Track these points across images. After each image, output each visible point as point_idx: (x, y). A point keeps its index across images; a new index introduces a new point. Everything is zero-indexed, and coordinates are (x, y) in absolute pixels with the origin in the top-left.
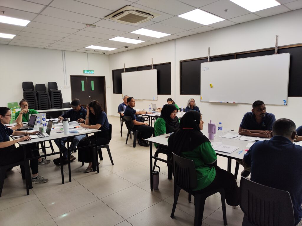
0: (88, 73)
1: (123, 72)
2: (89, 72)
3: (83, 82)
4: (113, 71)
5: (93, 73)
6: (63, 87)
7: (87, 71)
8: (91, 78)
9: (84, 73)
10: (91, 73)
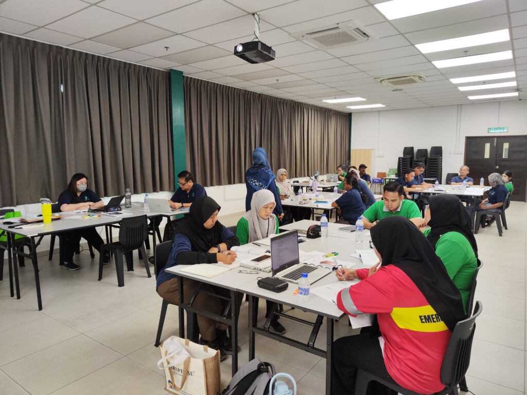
0: (496, 131)
2: (498, 131)
3: (488, 146)
5: (505, 131)
6: (453, 153)
7: (495, 129)
8: (502, 139)
9: (488, 132)
10: (502, 132)
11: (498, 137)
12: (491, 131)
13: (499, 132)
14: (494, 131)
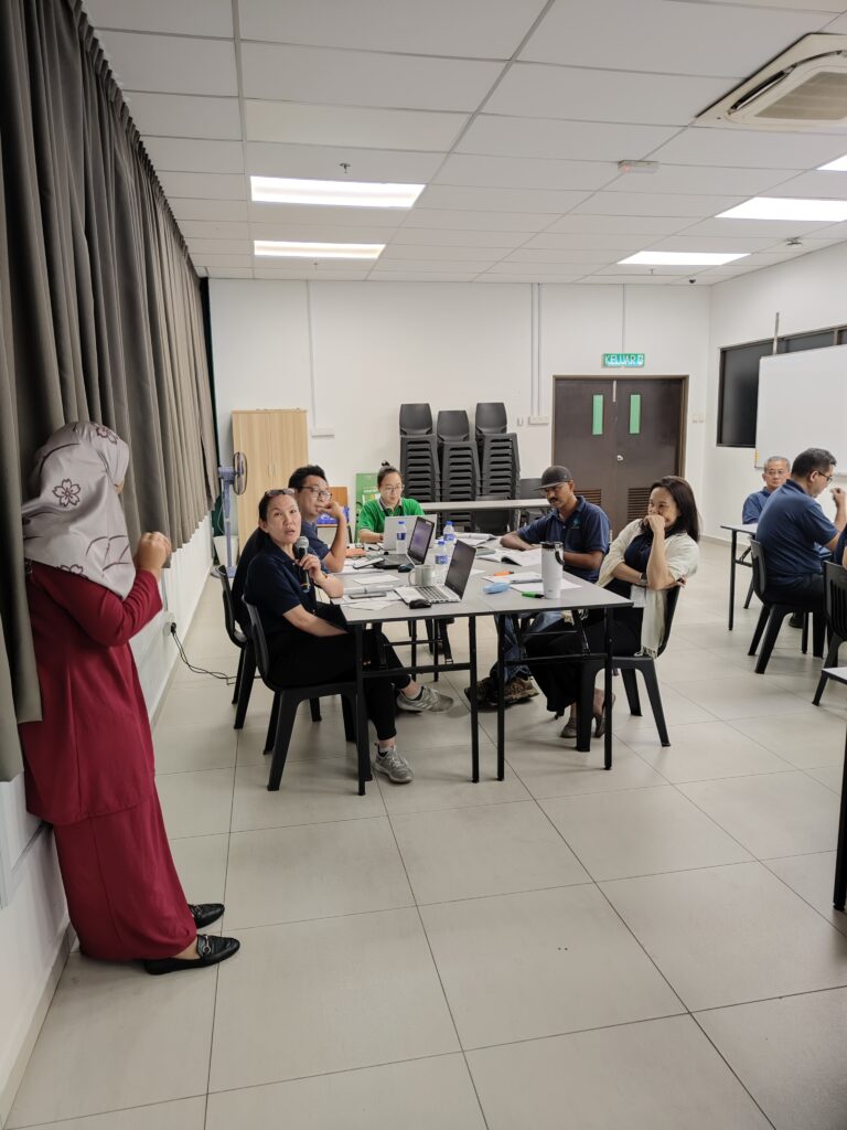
0: (621, 363)
1: (770, 353)
2: (625, 363)
3: (598, 400)
4: (724, 352)
5: (640, 363)
6: (526, 420)
7: (618, 355)
8: (630, 384)
10: (633, 367)
11: (621, 380)
12: (611, 363)
13: (627, 367)
14: (617, 363)
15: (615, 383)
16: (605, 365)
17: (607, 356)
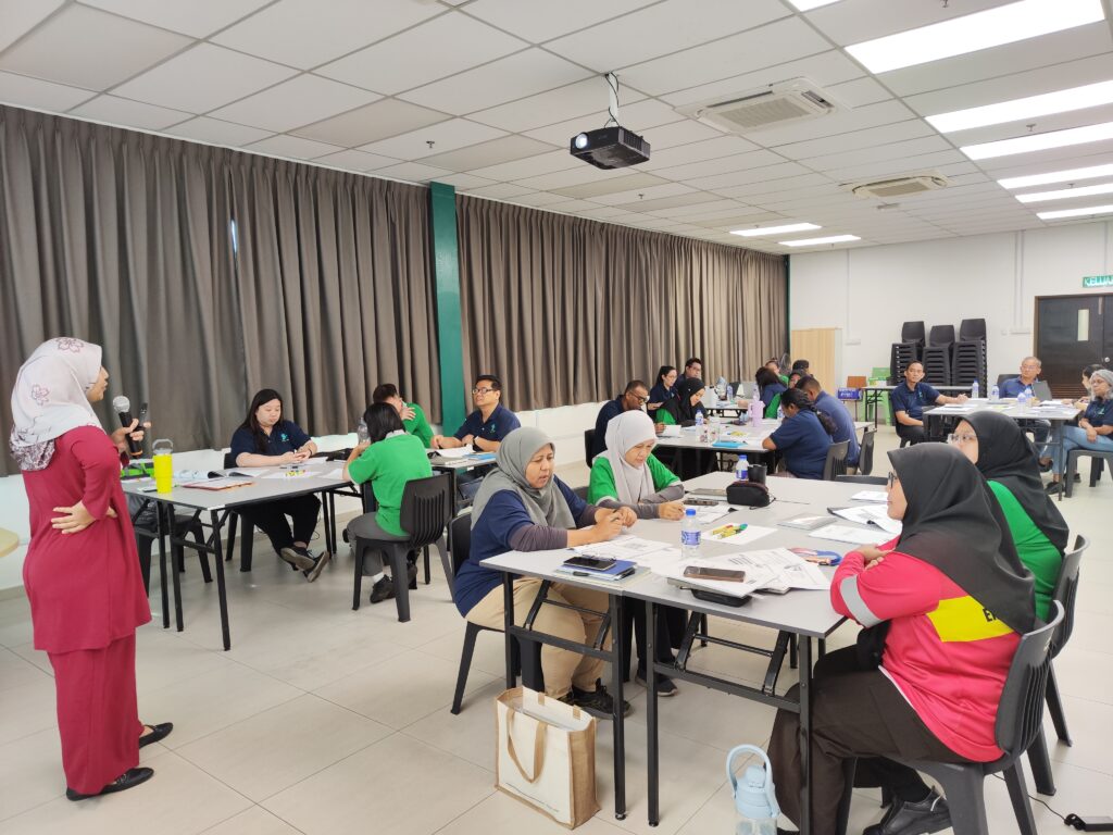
0: (1101, 283)
2: (1105, 283)
3: (1084, 316)
6: (1009, 331)
11: (1105, 296)
12: (1092, 284)
13: (1108, 286)
14: (1096, 284)
15: (1100, 300)
16: (1084, 285)
17: (1087, 279)
